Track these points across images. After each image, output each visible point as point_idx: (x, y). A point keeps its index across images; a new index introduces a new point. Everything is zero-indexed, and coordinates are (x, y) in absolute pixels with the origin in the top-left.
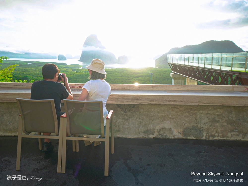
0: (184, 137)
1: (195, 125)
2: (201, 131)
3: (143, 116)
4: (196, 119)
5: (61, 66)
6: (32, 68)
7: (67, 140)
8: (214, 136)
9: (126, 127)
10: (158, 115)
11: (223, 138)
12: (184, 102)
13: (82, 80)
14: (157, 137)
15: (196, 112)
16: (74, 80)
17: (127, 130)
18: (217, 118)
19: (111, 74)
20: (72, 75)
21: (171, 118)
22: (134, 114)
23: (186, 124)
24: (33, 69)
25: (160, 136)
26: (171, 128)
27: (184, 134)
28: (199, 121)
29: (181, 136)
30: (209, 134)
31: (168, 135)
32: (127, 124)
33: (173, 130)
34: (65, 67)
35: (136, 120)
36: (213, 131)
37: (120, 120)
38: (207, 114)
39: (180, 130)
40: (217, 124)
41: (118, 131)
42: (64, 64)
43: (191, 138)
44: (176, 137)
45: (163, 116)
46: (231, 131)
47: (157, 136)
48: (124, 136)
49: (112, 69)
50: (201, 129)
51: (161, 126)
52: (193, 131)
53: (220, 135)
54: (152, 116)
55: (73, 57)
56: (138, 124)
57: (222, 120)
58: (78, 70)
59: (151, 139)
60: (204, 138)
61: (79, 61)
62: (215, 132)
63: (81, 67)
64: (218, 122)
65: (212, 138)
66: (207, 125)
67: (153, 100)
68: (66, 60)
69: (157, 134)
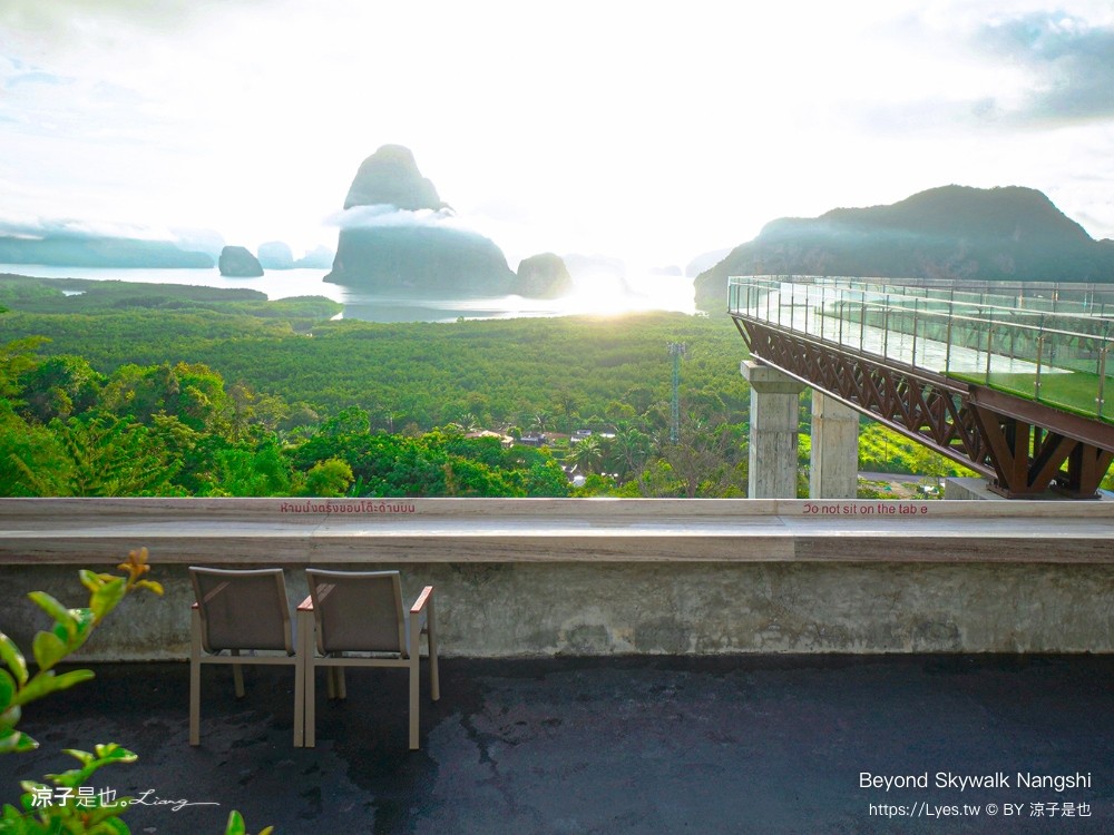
0: (639, 651)
1: (668, 615)
2: (683, 631)
3: (524, 595)
4: (670, 600)
5: (235, 304)
6: (89, 315)
7: (316, 667)
8: (716, 645)
9: (479, 626)
10: (567, 589)
11: (741, 648)
12: (631, 554)
13: (345, 379)
14: (567, 653)
15: (668, 578)
16: (308, 379)
17: (480, 633)
18: (724, 595)
19: (487, 346)
20: (293, 350)
21: (601, 598)
22: (499, 589)
23: (644, 615)
24: (92, 318)
25: (573, 651)
26: (602, 627)
27: (639, 643)
28: (679, 604)
29: (631, 648)
30: (705, 639)
31: (596, 646)
32: (482, 616)
33: (608, 630)
34: (258, 314)
35: (505, 604)
36: (716, 631)
37: (462, 607)
38: (698, 584)
39: (629, 631)
40: (726, 611)
41: (457, 638)
42: (254, 298)
43: (658, 652)
44: (617, 651)
45: (580, 592)
46: (763, 629)
47: (567, 648)
48: (473, 653)
49: (493, 320)
50: (684, 627)
51: (577, 619)
52: (661, 632)
53: (735, 640)
54: (550, 594)
55: (295, 260)
56: (511, 618)
57: (737, 600)
58: (322, 327)
59: (549, 657)
60: (692, 651)
61: (327, 279)
62: (720, 634)
63: (336, 313)
64: (727, 604)
65: (713, 650)
66: (698, 613)
67: (546, 550)
68: (262, 274)
69: (566, 643)
